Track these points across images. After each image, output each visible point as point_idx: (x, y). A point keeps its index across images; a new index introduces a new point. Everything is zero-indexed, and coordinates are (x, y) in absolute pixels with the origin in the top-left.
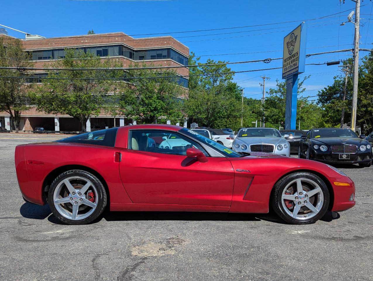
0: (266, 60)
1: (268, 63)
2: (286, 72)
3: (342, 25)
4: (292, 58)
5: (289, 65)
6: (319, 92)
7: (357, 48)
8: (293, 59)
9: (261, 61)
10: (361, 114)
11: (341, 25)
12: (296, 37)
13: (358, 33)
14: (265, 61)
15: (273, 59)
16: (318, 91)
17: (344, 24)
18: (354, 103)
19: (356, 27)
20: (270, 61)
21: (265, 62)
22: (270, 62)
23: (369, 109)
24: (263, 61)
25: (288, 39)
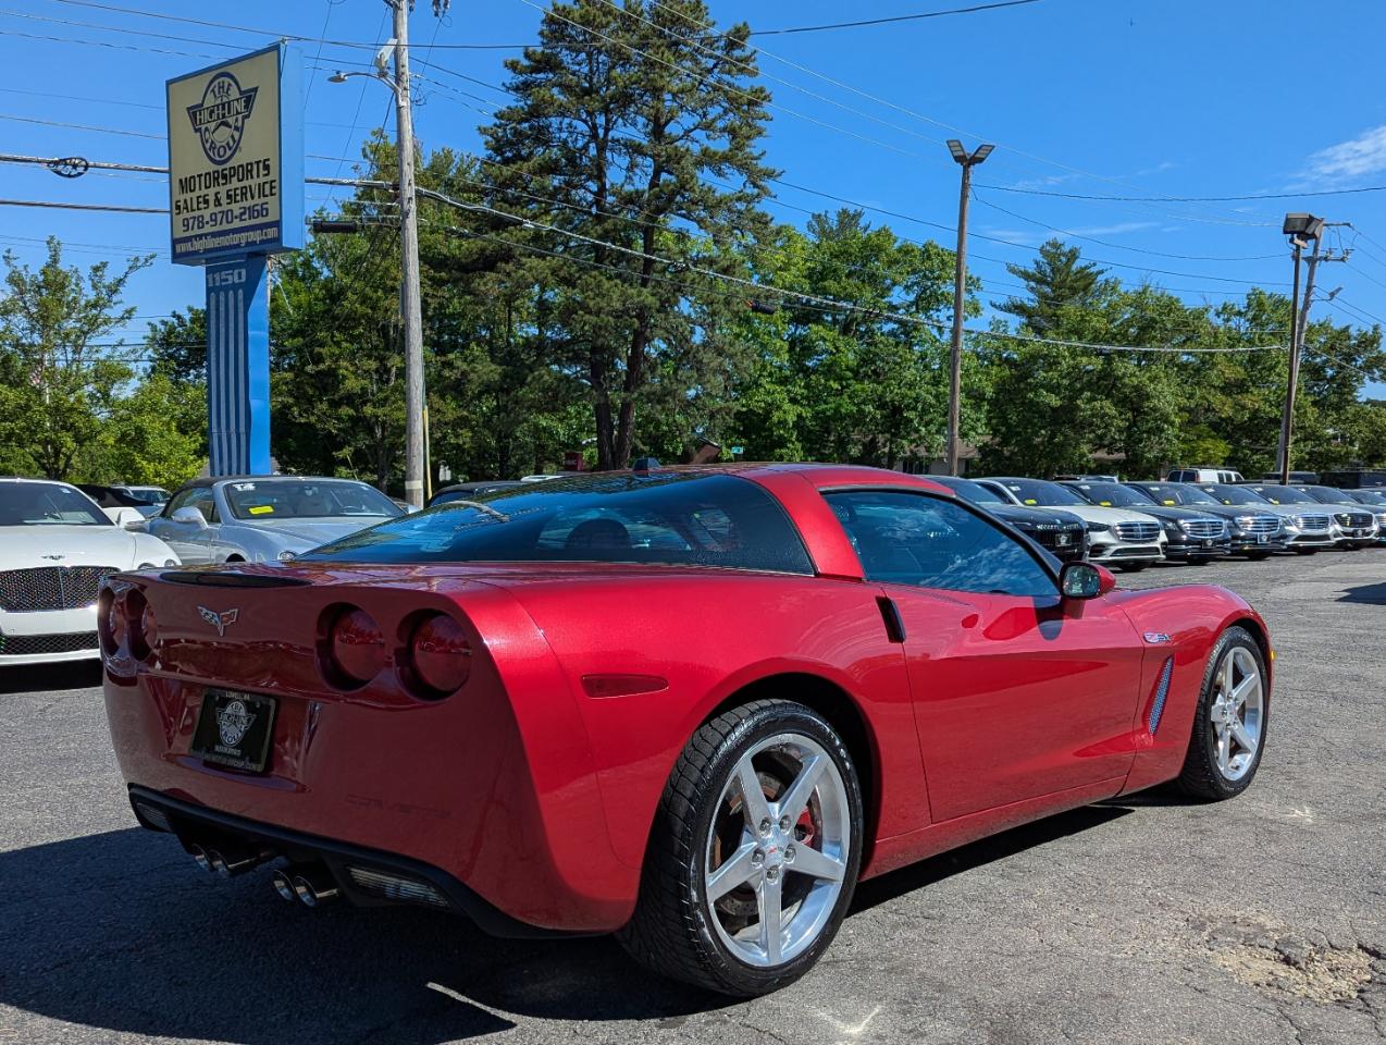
0: (63, 162)
1: (69, 176)
2: (200, 236)
3: (337, 79)
4: (234, 179)
5: (212, 209)
6: (154, 328)
7: (410, 184)
8: (235, 183)
9: (39, 162)
10: (339, 430)
11: (332, 80)
12: (249, 97)
13: (407, 126)
14: (60, 168)
15: (95, 166)
16: (149, 324)
17: (343, 80)
18: (413, 388)
19: (402, 103)
20: (80, 170)
21: (59, 173)
22: (80, 174)
23: (368, 410)
24: (49, 163)
25: (193, 94)
